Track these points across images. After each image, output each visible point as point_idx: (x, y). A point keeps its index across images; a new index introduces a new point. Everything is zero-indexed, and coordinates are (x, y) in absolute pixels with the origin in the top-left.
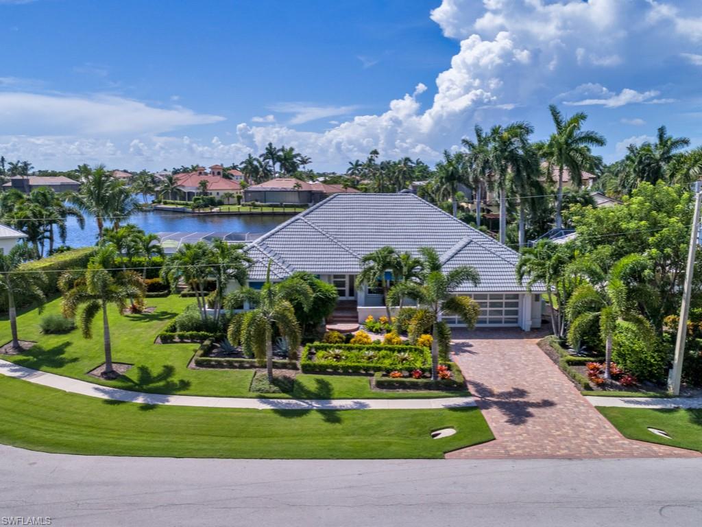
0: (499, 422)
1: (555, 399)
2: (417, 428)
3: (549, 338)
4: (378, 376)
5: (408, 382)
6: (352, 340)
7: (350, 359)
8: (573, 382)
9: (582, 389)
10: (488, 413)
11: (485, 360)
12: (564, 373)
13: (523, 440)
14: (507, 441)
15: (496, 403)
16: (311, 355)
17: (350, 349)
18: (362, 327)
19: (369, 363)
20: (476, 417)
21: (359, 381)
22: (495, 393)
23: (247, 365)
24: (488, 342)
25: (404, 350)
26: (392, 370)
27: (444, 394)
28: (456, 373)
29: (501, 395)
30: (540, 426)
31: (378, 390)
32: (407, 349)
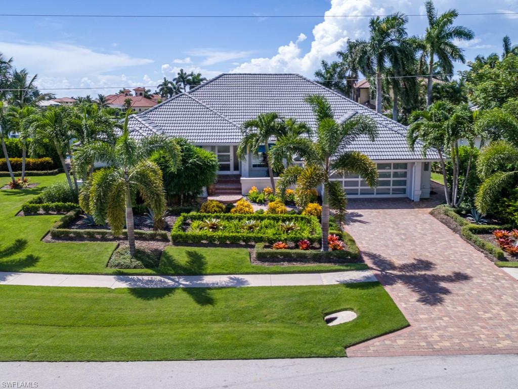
0: (408, 301)
1: (468, 272)
2: (307, 311)
3: (442, 208)
4: (259, 248)
5: (294, 253)
6: (233, 210)
7: (228, 229)
8: (482, 252)
9: (495, 259)
10: (393, 290)
11: (378, 230)
12: (468, 242)
13: (447, 327)
14: (426, 328)
15: (400, 277)
16: (185, 225)
17: (229, 219)
18: (245, 198)
19: (250, 233)
20: (379, 296)
21: (238, 253)
22: (397, 265)
23: (111, 237)
24: (379, 212)
25: (290, 220)
26: (275, 241)
27: (337, 267)
28: (349, 243)
29: (403, 268)
30: (462, 306)
31: (259, 264)
32: (292, 218)
